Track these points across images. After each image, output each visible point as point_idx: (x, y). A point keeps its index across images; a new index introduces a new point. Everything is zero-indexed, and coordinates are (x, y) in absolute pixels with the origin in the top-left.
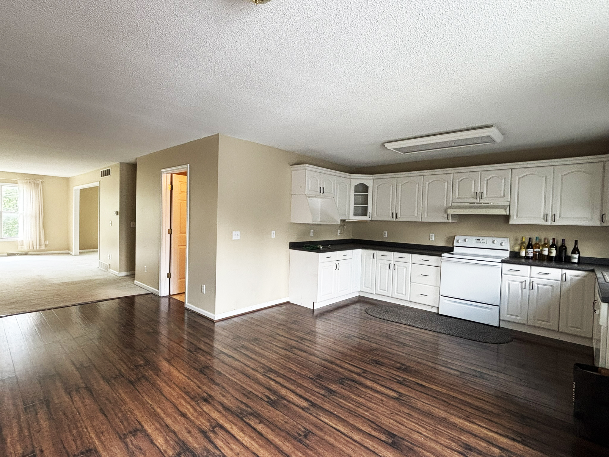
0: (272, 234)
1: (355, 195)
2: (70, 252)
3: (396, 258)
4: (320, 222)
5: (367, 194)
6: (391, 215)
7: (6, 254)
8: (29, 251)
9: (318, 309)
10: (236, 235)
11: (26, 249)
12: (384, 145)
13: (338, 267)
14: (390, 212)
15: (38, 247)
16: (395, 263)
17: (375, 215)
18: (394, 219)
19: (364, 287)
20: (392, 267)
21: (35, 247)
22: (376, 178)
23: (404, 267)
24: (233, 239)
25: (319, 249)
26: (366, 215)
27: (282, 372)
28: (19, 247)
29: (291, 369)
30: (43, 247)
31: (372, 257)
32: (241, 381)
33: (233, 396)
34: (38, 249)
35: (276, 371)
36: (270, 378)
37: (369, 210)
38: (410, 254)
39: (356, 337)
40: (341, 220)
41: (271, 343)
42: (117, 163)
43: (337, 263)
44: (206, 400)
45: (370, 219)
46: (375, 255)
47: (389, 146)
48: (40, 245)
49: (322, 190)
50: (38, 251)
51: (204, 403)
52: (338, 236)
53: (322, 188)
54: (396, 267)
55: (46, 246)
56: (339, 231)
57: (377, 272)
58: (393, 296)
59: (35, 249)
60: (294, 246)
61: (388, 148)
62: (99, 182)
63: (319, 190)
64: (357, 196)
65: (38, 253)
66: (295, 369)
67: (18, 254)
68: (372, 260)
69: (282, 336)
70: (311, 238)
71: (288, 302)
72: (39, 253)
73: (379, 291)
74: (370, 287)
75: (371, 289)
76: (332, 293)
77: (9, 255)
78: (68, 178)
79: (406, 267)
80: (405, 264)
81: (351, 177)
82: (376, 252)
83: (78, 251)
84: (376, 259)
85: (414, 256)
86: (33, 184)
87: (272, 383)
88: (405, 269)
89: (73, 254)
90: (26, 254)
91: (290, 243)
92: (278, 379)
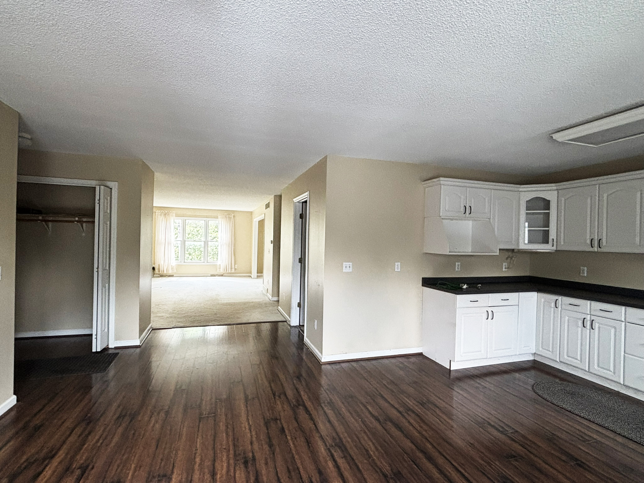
0: (396, 267)
1: (527, 213)
2: (251, 275)
3: (595, 310)
4: (471, 252)
5: (548, 211)
6: (589, 242)
7: (210, 275)
8: (224, 273)
9: (456, 371)
10: (348, 267)
11: (222, 271)
12: (552, 137)
13: (490, 316)
14: (588, 237)
15: (230, 270)
16: (593, 318)
17: (562, 243)
18: (596, 249)
19: (541, 349)
20: (588, 324)
21: (228, 270)
22: (561, 187)
23: (611, 327)
24: (344, 271)
25: (461, 288)
26: (547, 242)
27: (353, 452)
28: (218, 269)
29: (367, 451)
30: (233, 271)
31: (553, 305)
32: (297, 450)
33: (275, 468)
34: (230, 271)
35: (346, 449)
36: (332, 456)
37: (553, 235)
38: (623, 308)
39: (493, 426)
40: (500, 250)
41: (365, 406)
42: (273, 196)
43: (490, 310)
44: (246, 463)
45: (554, 248)
46: (559, 302)
47: (558, 137)
48: (231, 268)
49: (467, 210)
50: (230, 273)
51: (242, 466)
52: (504, 271)
53: (467, 207)
54: (596, 326)
55: (235, 269)
56: (505, 264)
57: (562, 328)
58: (591, 371)
59: (228, 272)
60: (428, 282)
61: (560, 140)
62: (264, 215)
63: (462, 209)
64: (529, 216)
65: (229, 275)
66: (372, 453)
67: (217, 275)
68: (554, 310)
69: (386, 400)
70: (457, 272)
71: (421, 354)
72: (231, 275)
73: (565, 358)
74: (551, 350)
75: (552, 352)
76: (481, 351)
77: (212, 276)
78: (252, 212)
79: (615, 328)
80: (612, 323)
81: (521, 189)
82: (560, 298)
83: (256, 274)
84: (560, 308)
85: (631, 310)
86: (228, 219)
87: (330, 464)
88: (613, 331)
89: (252, 277)
90: (222, 276)
91: (423, 278)
92: (341, 462)
